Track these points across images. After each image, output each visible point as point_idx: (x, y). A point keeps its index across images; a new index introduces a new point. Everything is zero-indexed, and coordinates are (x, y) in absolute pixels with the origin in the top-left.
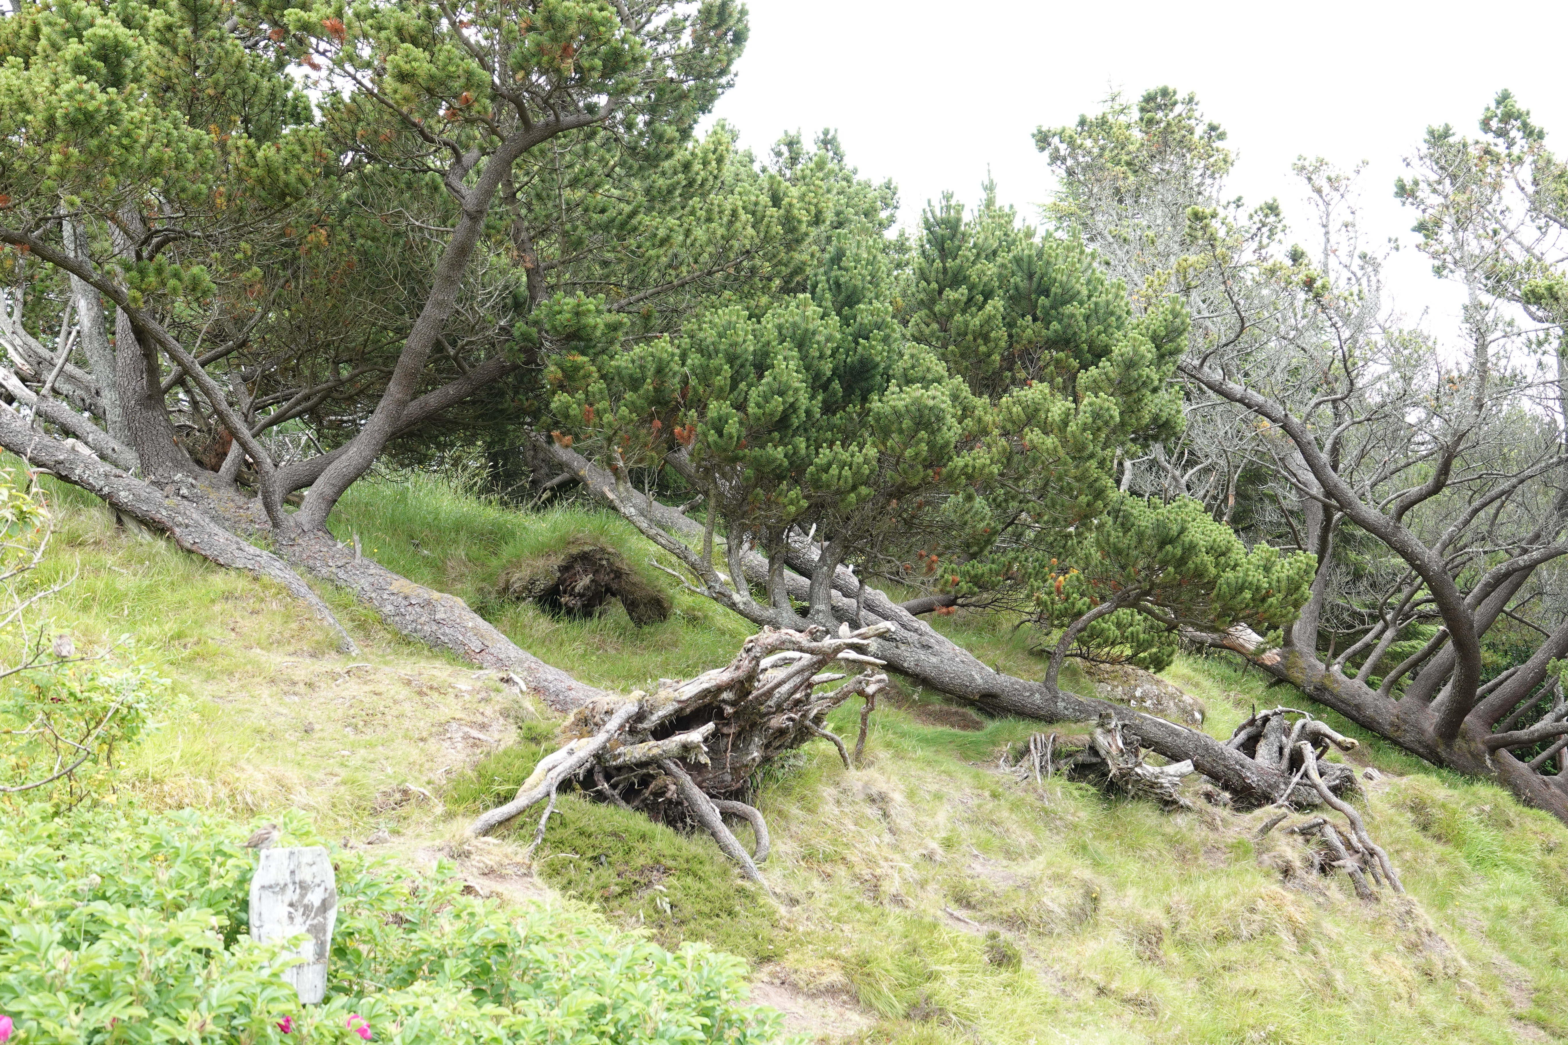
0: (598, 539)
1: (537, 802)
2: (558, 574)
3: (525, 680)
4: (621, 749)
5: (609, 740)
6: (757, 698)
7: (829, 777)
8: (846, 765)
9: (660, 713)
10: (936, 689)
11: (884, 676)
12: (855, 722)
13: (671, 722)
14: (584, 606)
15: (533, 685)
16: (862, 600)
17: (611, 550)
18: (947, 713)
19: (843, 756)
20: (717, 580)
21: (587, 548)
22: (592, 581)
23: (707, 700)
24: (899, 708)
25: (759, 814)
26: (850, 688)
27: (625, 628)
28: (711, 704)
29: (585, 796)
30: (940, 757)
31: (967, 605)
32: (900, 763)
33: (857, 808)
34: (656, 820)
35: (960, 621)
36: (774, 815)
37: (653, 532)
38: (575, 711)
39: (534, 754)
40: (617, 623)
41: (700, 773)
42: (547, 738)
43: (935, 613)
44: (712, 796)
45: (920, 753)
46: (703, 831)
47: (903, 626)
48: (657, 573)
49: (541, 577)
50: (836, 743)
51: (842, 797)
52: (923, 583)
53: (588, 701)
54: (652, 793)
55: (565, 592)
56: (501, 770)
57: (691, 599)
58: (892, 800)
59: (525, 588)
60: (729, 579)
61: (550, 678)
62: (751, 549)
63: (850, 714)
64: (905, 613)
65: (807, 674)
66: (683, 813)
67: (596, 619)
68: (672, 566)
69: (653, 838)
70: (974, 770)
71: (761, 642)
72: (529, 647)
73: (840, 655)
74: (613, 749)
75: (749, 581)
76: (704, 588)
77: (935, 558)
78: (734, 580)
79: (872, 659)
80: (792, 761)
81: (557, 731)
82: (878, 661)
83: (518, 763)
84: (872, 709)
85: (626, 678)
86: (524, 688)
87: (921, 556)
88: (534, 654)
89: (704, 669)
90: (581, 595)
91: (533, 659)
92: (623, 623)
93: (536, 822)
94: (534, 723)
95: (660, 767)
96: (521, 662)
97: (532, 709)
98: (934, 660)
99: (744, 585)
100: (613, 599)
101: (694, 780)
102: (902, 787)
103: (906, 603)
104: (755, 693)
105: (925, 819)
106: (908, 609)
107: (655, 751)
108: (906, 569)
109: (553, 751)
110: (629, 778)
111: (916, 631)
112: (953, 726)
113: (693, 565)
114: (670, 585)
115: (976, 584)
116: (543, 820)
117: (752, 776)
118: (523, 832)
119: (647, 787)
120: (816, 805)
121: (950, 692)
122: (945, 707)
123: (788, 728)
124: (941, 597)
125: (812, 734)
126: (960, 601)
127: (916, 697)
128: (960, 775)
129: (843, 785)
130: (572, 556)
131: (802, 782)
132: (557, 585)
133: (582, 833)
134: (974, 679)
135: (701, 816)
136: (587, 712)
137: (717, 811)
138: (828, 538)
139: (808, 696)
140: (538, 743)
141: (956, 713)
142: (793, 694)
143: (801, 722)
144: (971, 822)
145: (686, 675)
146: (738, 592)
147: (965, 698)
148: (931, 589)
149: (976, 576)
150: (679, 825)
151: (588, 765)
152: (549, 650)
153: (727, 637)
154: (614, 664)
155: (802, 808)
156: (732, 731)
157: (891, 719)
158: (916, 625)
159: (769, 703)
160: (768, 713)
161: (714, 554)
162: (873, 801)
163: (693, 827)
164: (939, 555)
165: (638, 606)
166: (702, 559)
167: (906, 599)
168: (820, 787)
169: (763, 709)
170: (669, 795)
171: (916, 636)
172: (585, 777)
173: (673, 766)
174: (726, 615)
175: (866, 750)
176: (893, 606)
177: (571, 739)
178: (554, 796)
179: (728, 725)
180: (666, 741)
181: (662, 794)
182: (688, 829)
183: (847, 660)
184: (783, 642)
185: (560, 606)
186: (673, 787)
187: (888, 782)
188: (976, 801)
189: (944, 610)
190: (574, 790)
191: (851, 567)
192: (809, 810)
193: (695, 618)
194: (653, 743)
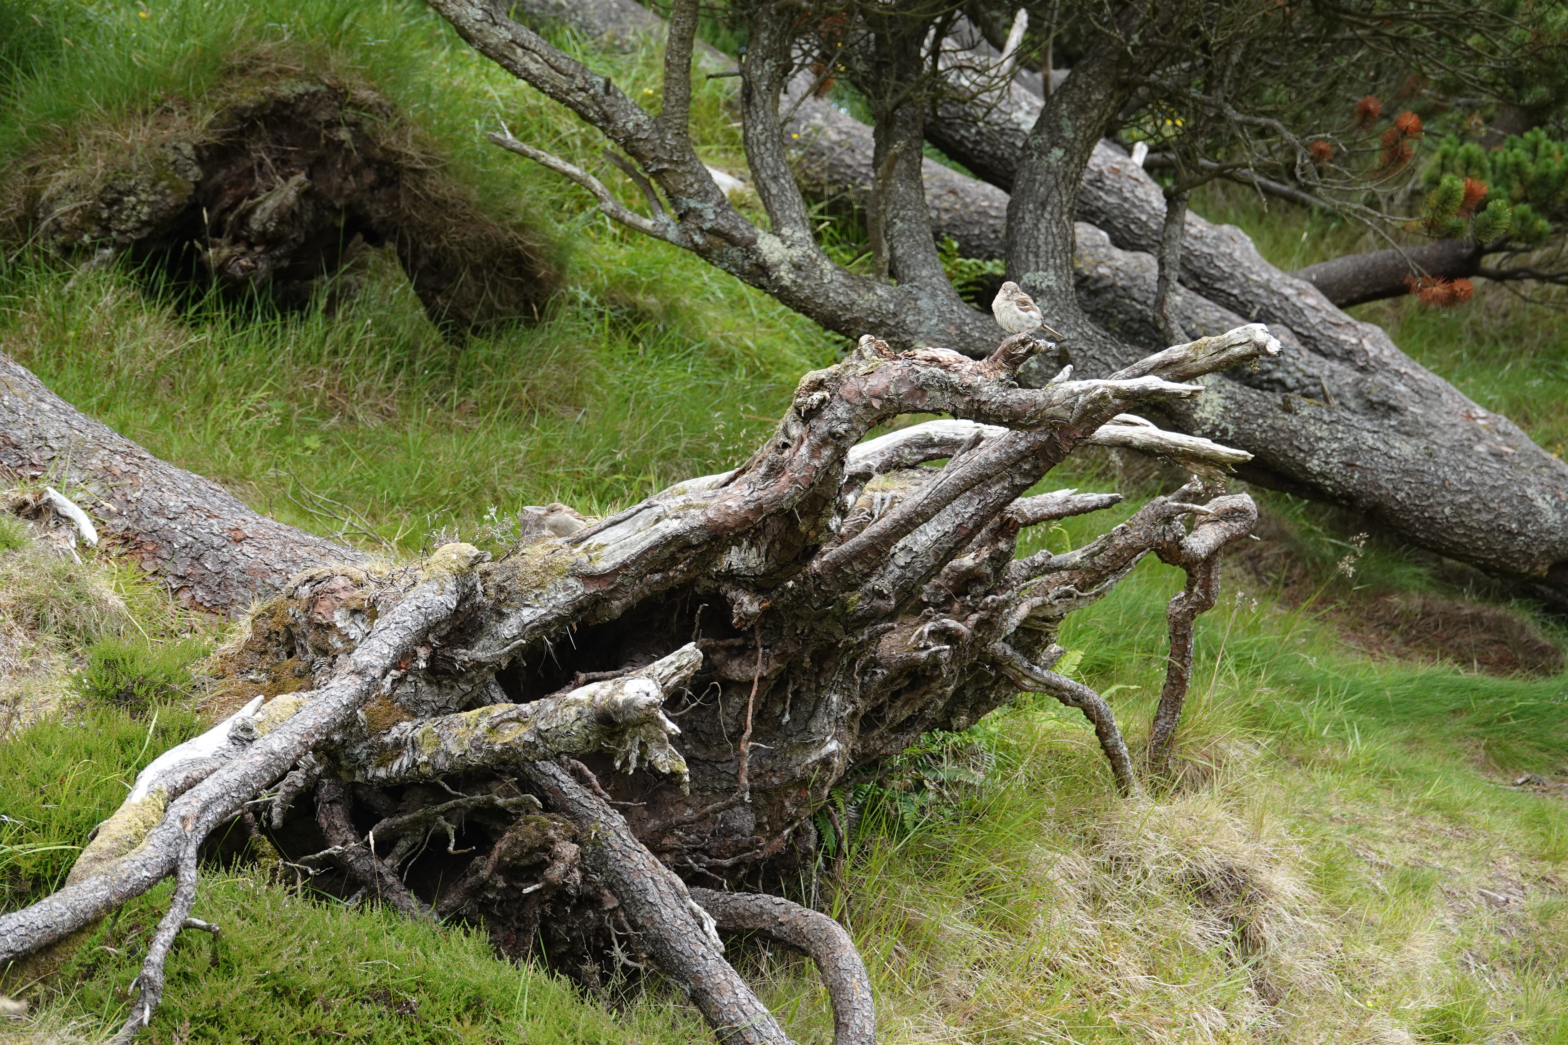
0: (322, 59)
1: (138, 892)
2: (195, 173)
3: (92, 508)
4: (405, 728)
5: (363, 698)
6: (835, 567)
7: (1064, 822)
8: (1121, 782)
9: (527, 615)
10: (1413, 542)
11: (1244, 499)
12: (1150, 649)
13: (562, 644)
14: (279, 274)
15: (119, 524)
16: (1173, 256)
17: (364, 94)
18: (1450, 620)
19: (1111, 753)
20: (708, 189)
21: (287, 89)
22: (305, 194)
23: (675, 574)
24: (1293, 602)
25: (843, 936)
26: (1136, 535)
27: (411, 347)
28: (689, 584)
29: (289, 877)
30: (1422, 760)
31: (1515, 275)
32: (1295, 776)
33: (1155, 917)
34: (517, 953)
35: (1491, 327)
36: (891, 940)
37: (501, 35)
38: (256, 607)
39: (125, 744)
40: (385, 329)
41: (654, 806)
42: (165, 693)
43: (1411, 302)
44: (693, 879)
45: (1356, 745)
46: (665, 991)
47: (1307, 341)
48: (512, 169)
49: (140, 180)
50: (1091, 713)
51: (1109, 883)
52: (1373, 203)
53: (297, 577)
54: (501, 868)
55: (218, 230)
56: (23, 793)
57: (622, 253)
58: (1266, 892)
59: (90, 217)
60: (748, 191)
61: (173, 502)
62: (818, 91)
63: (1134, 622)
64: (1314, 299)
65: (996, 489)
66: (602, 933)
67: (318, 318)
68: (562, 145)
69: (507, 1008)
70: (1529, 801)
71: (850, 387)
72: (104, 407)
73: (1106, 431)
74: (376, 728)
75: (810, 196)
76: (666, 218)
77: (1409, 120)
78: (762, 190)
79: (1206, 444)
80: (947, 770)
81: (199, 671)
82: (1224, 450)
83: (74, 772)
84: (1205, 605)
85: (415, 505)
86: (90, 533)
87: (1366, 114)
88: (122, 429)
89: (667, 478)
90: (269, 240)
91: (119, 442)
92: (404, 331)
93: (136, 957)
94: (126, 645)
95: (527, 784)
96: (81, 453)
97: (115, 601)
98: (1404, 448)
99: (796, 207)
100: (372, 255)
101: (635, 826)
102: (1300, 852)
103: (1318, 268)
104: (830, 552)
105: (1371, 951)
106: (1325, 288)
107: (512, 734)
108: (1318, 157)
109: (186, 734)
110: (427, 822)
111: (1348, 356)
112: (1465, 662)
113: (630, 144)
114: (557, 205)
115: (1542, 208)
116: (158, 952)
117: (823, 815)
118: (93, 987)
119: (485, 848)
120: (1025, 908)
121: (1457, 552)
122: (1441, 602)
123: (935, 662)
124: (1428, 247)
125: (1015, 685)
126: (1491, 262)
127: (1347, 567)
128: (1485, 817)
129: (1112, 845)
130: (239, 114)
131: (980, 834)
132: (193, 208)
133: (280, 993)
134: (1533, 512)
135: (660, 941)
136: (294, 610)
137: (710, 925)
138: (1064, 59)
139: (1000, 560)
140: (139, 710)
141: (1475, 619)
142: (951, 553)
143: (977, 644)
144: (1518, 964)
145: (608, 497)
146: (775, 229)
147: (1506, 573)
148: (1399, 220)
149: (1543, 180)
150: (590, 967)
151: (298, 778)
152: (167, 416)
153: (740, 375)
154: (376, 461)
155: (981, 918)
156: (757, 671)
157: (1264, 637)
158: (1349, 338)
159: (875, 583)
160: (872, 617)
161: (698, 110)
162: (1208, 895)
163: (633, 975)
164: (1426, 114)
165: (452, 276)
166: (661, 123)
167: (1314, 253)
168: (1037, 851)
169: (856, 601)
170: (556, 872)
171: (1347, 375)
172: (288, 816)
173: (567, 783)
174: (738, 303)
175: (1186, 733)
176: (1275, 276)
177: (244, 697)
178: (190, 874)
179: (744, 652)
180: (548, 704)
181: (536, 870)
182: (618, 980)
183: (1125, 446)
184: (921, 389)
185: (203, 275)
186: (569, 850)
187: (1254, 837)
188: (1536, 899)
189: (1439, 289)
190: (253, 856)
191: (1141, 152)
192: (1002, 924)
193: (638, 315)
194: (502, 708)
